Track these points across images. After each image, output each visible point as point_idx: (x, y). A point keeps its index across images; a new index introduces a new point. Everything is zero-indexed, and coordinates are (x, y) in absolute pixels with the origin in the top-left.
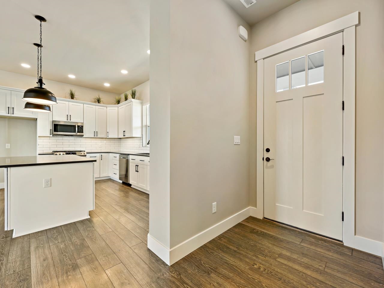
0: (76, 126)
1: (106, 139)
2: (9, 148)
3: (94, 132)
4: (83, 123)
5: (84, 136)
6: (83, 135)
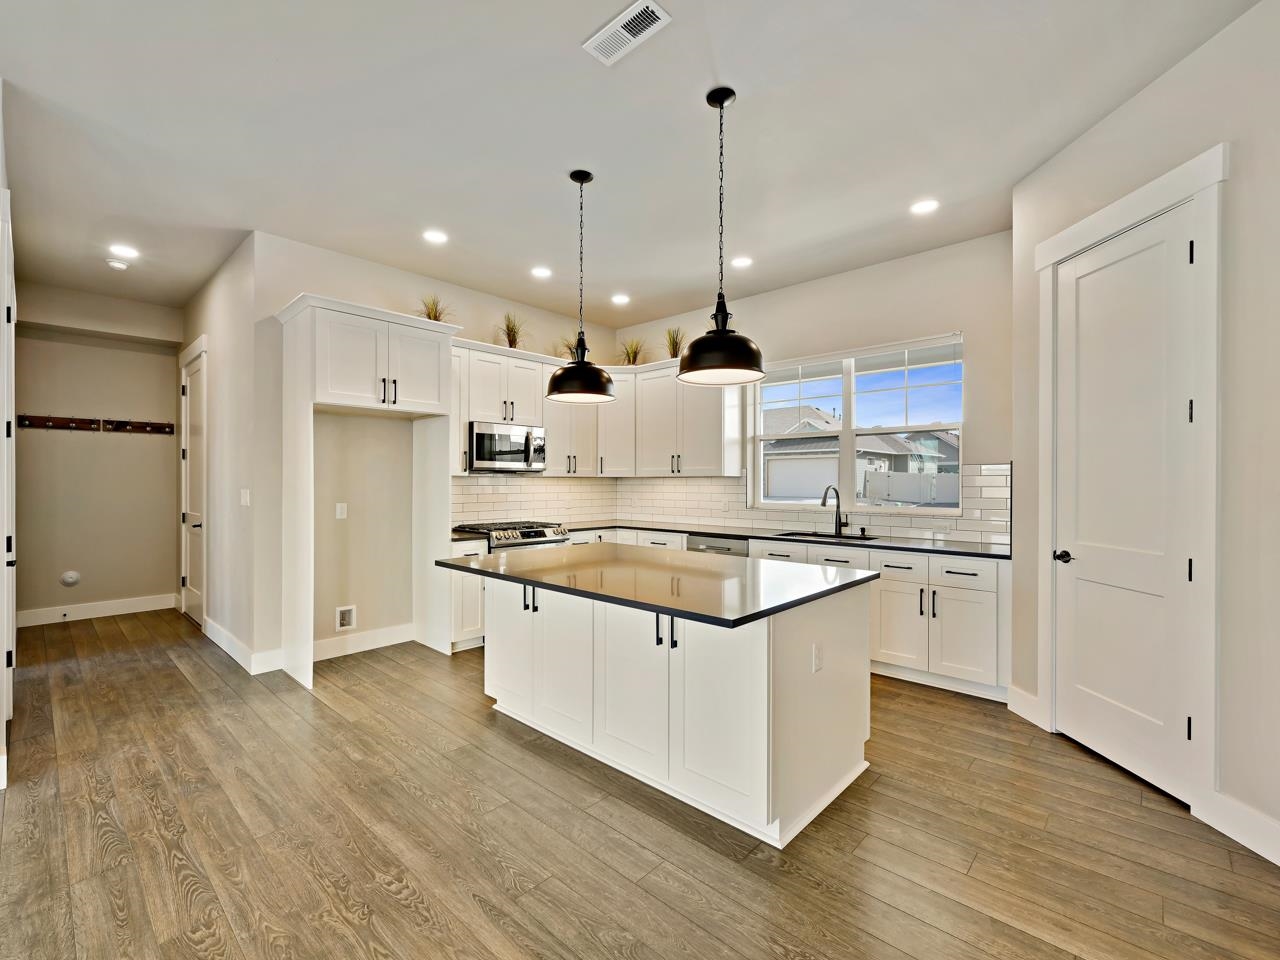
3: (566, 459)
5: (546, 473)
6: (544, 470)
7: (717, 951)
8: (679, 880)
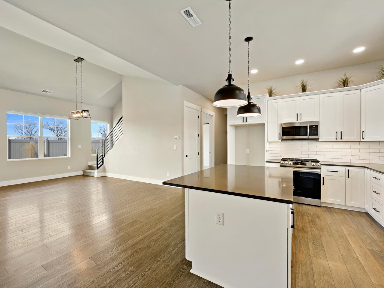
0: (308, 127)
1: (361, 143)
2: (249, 153)
3: (336, 134)
4: (318, 122)
5: (320, 140)
6: (319, 138)
7: (147, 259)
8: (171, 251)
